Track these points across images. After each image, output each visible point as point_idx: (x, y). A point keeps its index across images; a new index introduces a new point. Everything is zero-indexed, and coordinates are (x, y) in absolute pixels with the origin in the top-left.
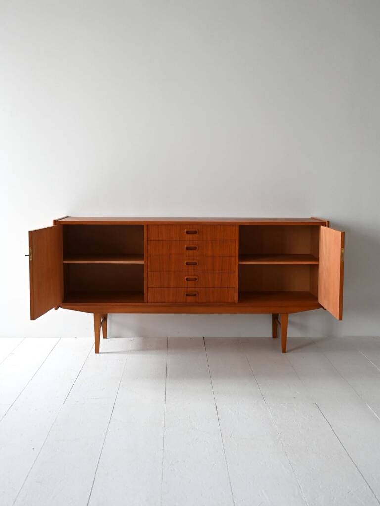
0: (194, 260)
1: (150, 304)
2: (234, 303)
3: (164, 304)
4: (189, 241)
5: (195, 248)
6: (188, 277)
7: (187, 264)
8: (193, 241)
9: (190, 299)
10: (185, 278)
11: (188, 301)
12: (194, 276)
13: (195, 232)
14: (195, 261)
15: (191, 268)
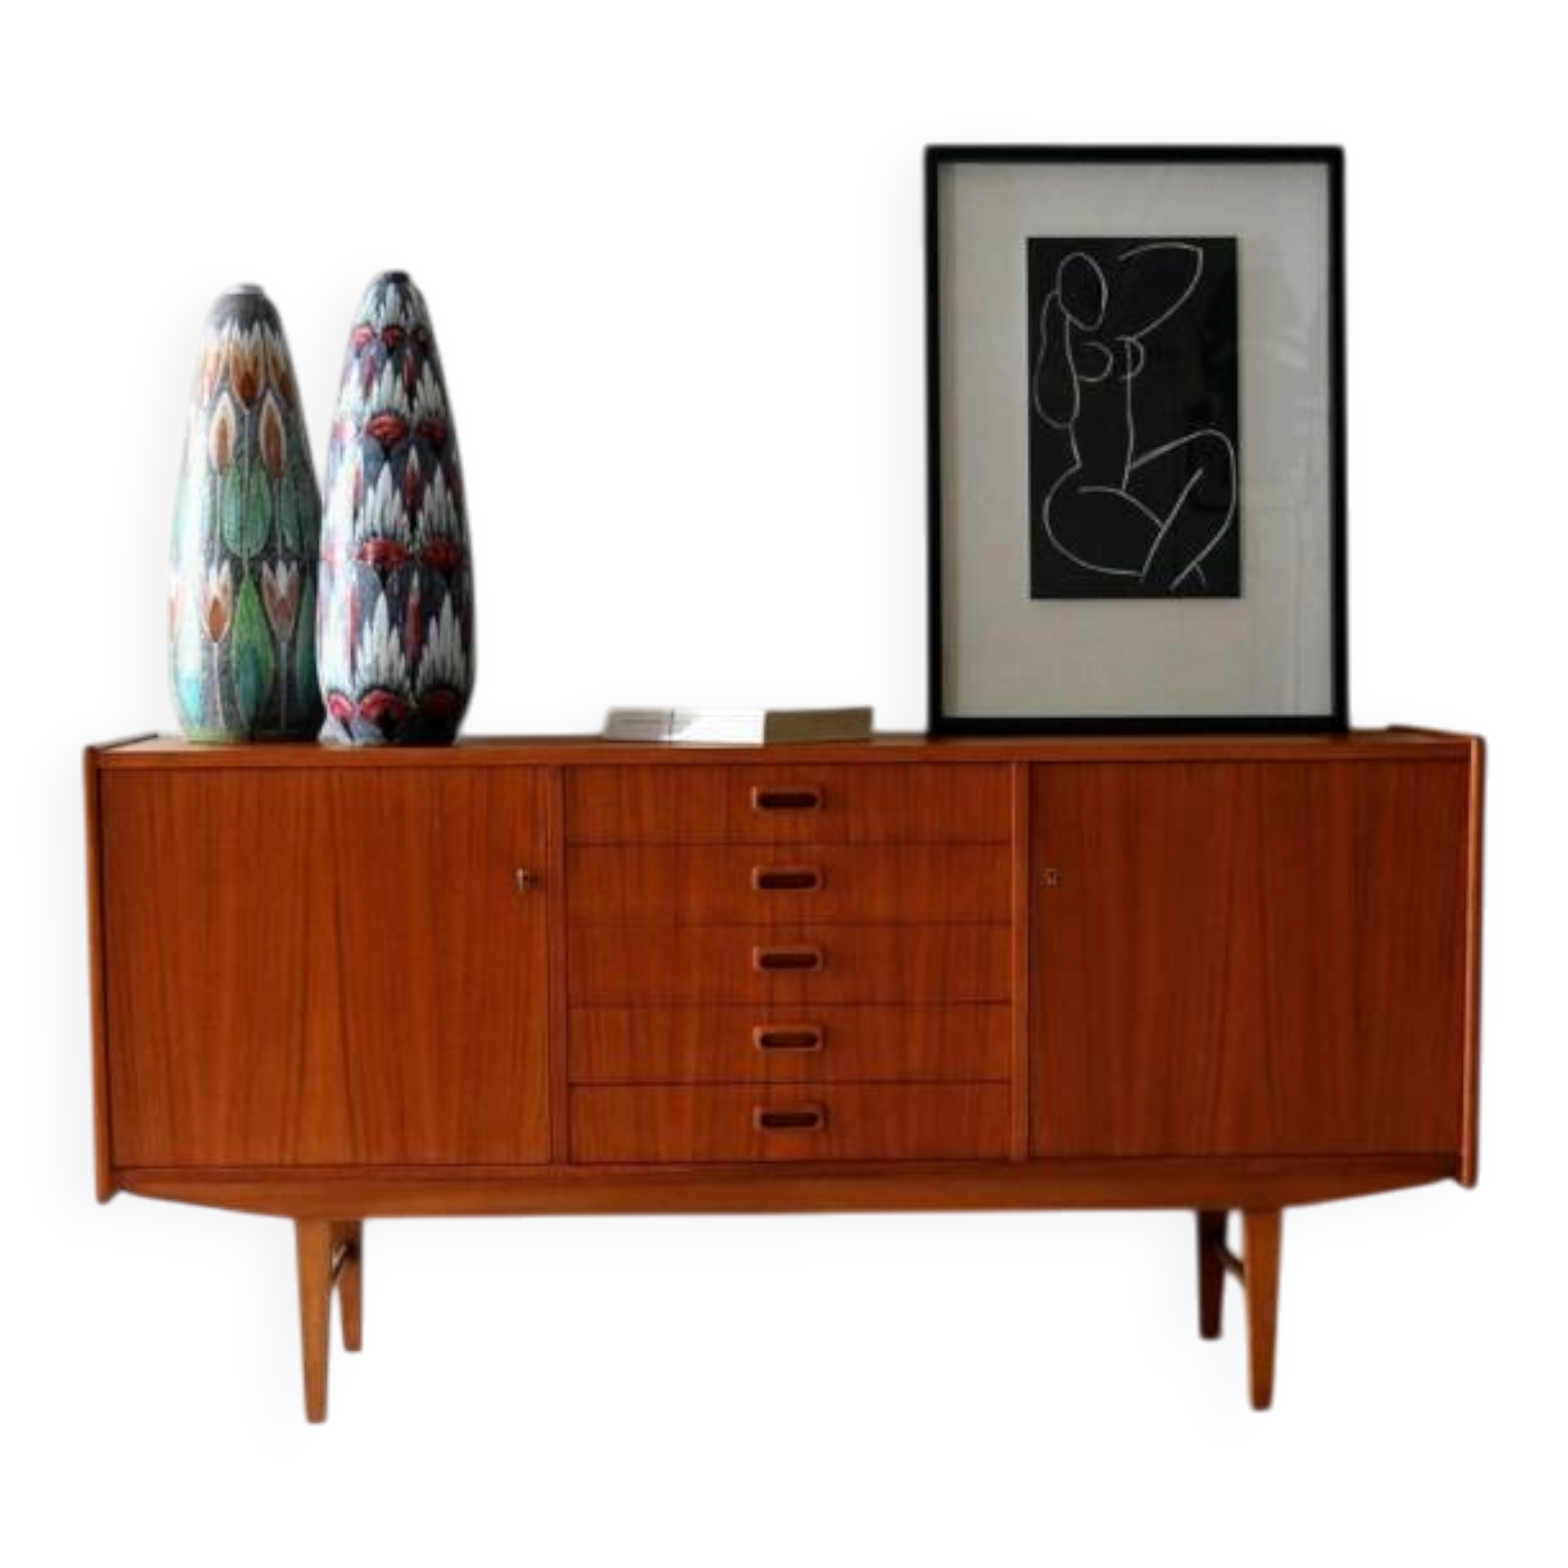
0: (801, 939)
1: (582, 1172)
2: (1004, 1161)
3: (653, 1169)
4: (778, 844)
5: (807, 881)
6: (773, 1030)
7: (767, 962)
8: (796, 844)
9: (784, 1145)
10: (757, 1033)
11: (773, 1154)
12: (804, 1020)
13: (805, 801)
14: (805, 949)
15: (786, 987)
